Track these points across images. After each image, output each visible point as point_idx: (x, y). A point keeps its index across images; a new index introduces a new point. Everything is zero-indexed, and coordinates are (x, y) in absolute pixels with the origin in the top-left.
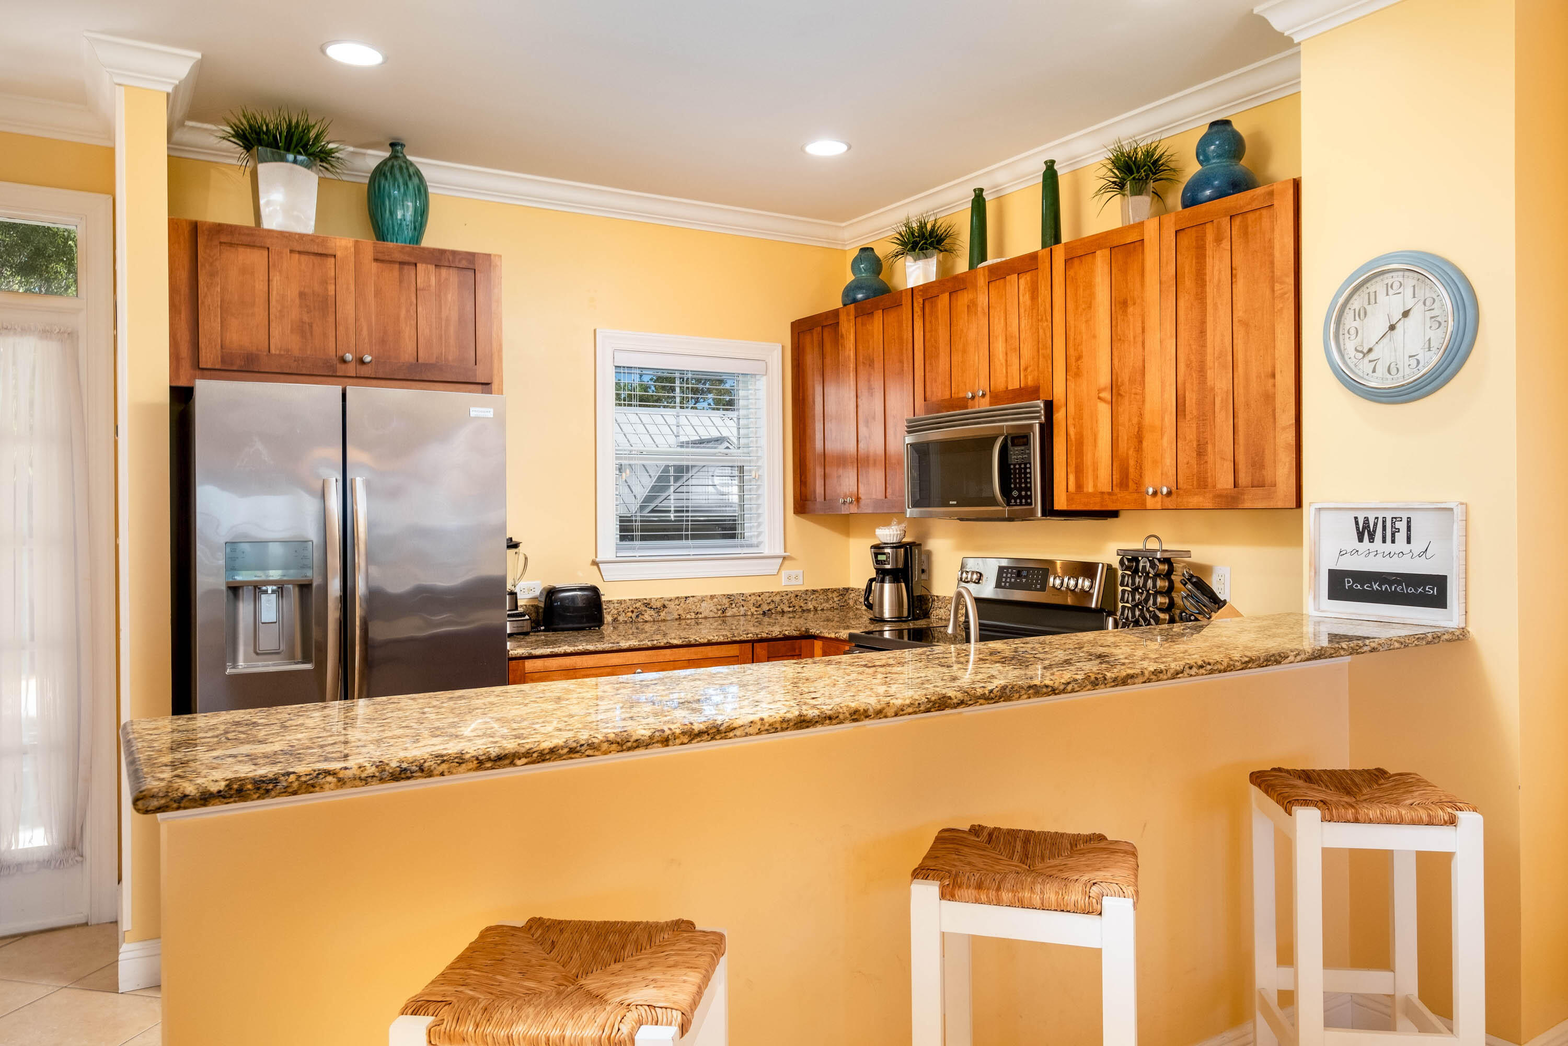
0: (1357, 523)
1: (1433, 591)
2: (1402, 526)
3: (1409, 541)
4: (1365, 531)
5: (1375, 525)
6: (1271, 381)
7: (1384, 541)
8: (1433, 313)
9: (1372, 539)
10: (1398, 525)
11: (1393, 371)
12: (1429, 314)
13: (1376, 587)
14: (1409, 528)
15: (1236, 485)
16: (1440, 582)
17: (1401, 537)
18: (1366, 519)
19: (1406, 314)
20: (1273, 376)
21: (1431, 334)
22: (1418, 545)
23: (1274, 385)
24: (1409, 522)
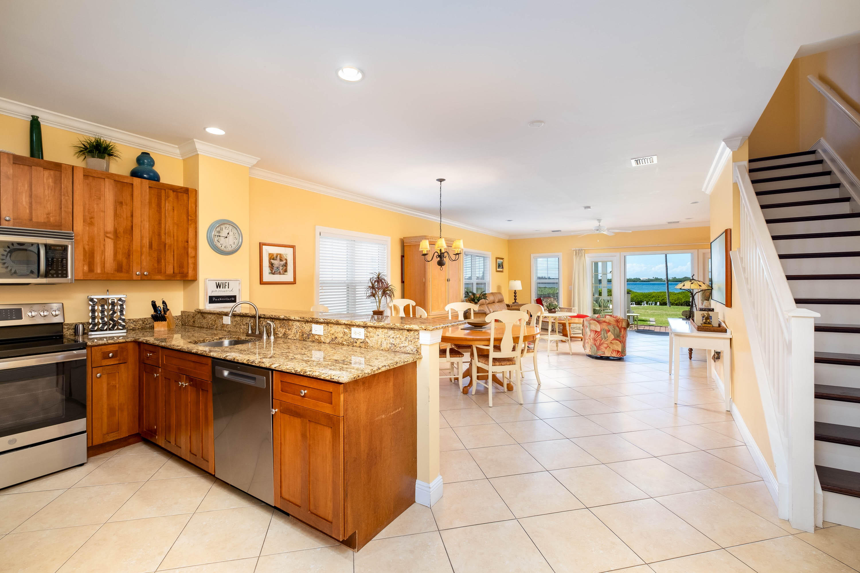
0: (216, 284)
1: (233, 299)
2: (227, 284)
3: (228, 288)
4: (218, 286)
5: (221, 284)
6: (186, 243)
7: (223, 288)
8: (235, 236)
9: (220, 288)
10: (226, 284)
11: (226, 248)
12: (234, 236)
13: (221, 299)
14: (228, 285)
15: (174, 273)
16: (235, 297)
17: (227, 287)
18: (219, 283)
19: (228, 234)
20: (187, 242)
21: (234, 241)
22: (230, 289)
23: (188, 245)
24: (228, 283)
